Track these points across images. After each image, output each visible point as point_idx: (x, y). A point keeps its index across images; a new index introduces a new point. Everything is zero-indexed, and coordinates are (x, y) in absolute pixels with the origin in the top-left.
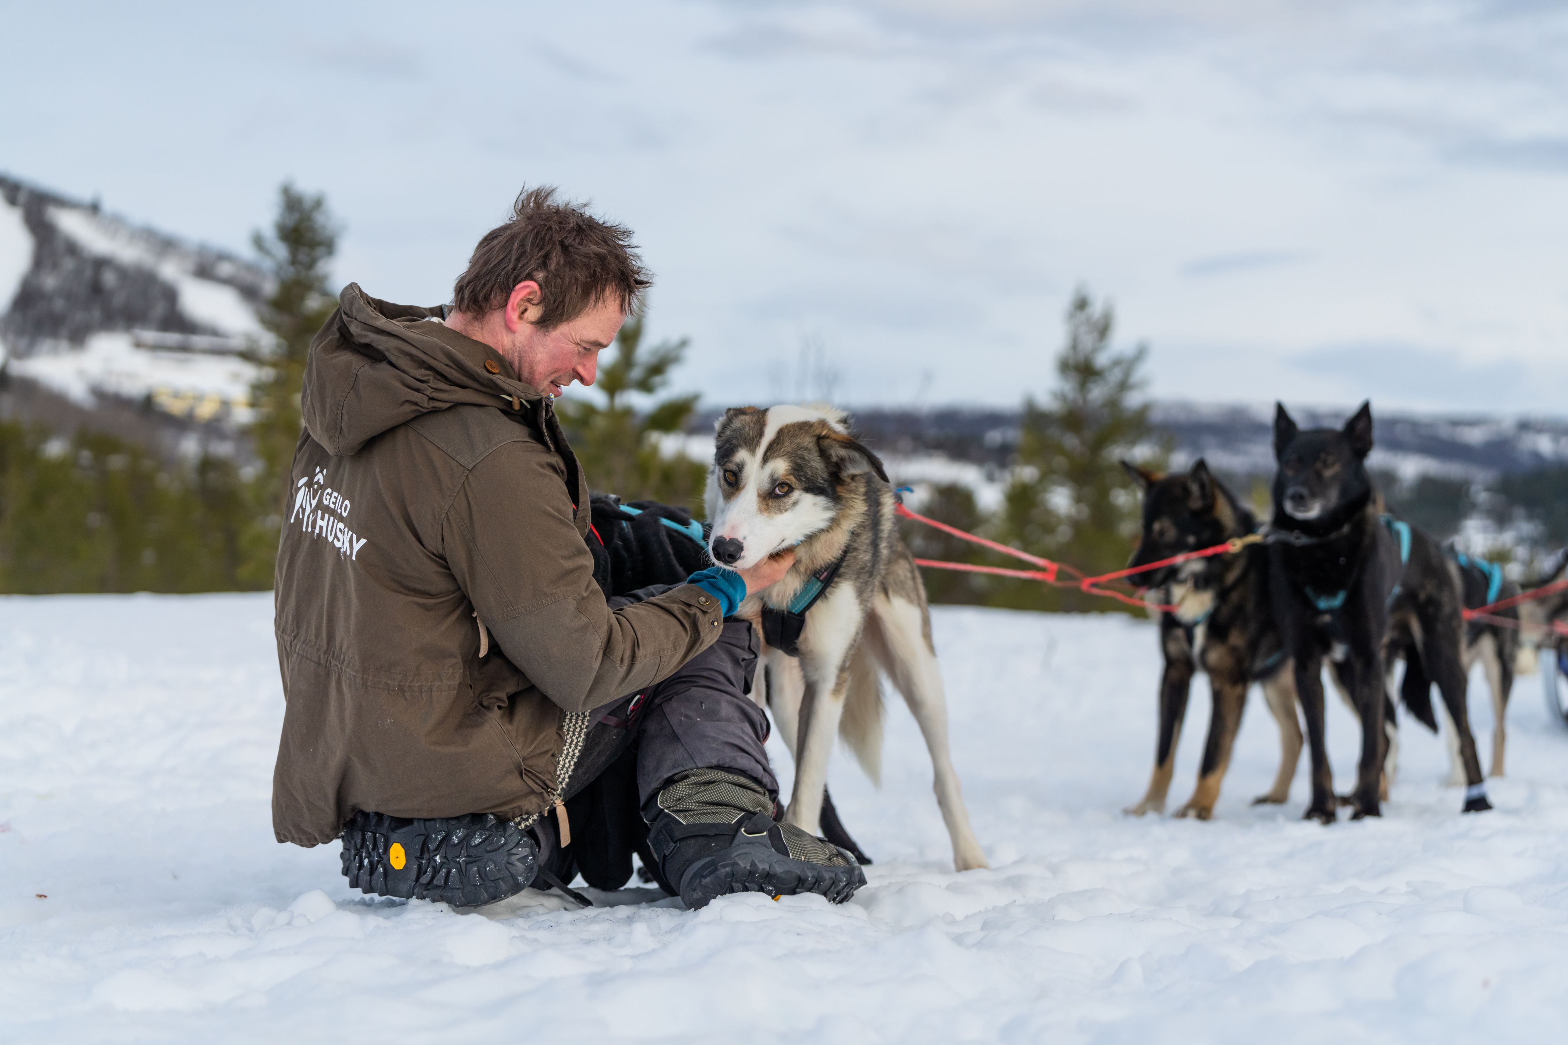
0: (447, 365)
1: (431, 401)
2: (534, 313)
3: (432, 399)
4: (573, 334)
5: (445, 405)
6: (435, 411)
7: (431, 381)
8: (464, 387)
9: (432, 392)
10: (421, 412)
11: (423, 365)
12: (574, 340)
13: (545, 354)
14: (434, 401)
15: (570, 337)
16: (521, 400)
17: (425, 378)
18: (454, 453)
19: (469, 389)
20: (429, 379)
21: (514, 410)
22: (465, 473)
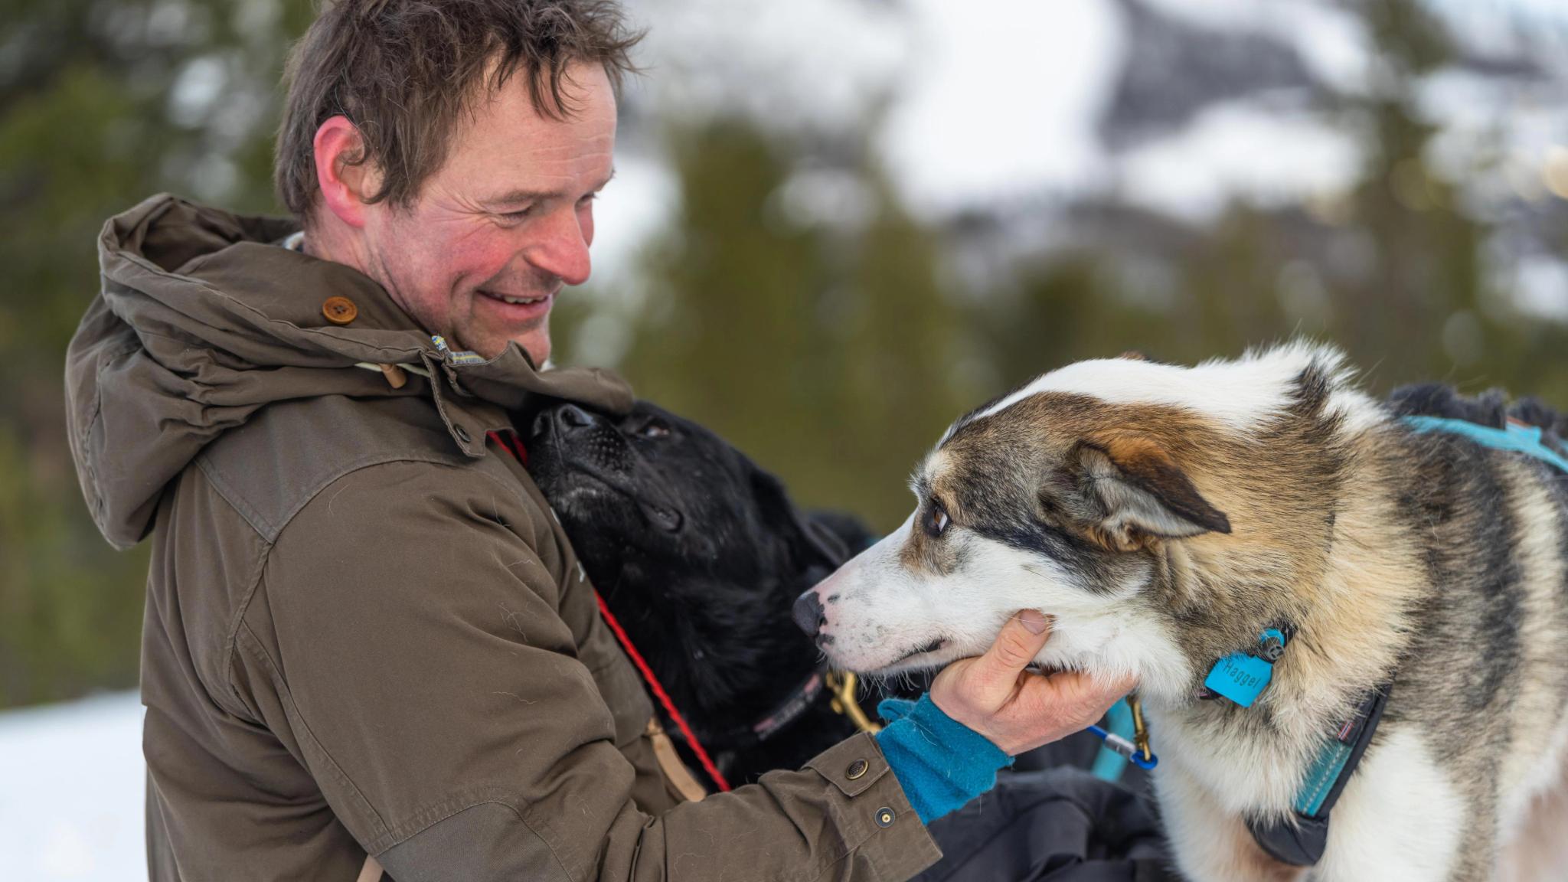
0: (226, 331)
1: (209, 412)
2: (372, 180)
3: (209, 407)
4: (458, 196)
5: (239, 415)
6: (227, 431)
7: (201, 371)
8: (274, 367)
9: (205, 392)
10: (206, 437)
11: (190, 341)
12: (465, 207)
13: (425, 253)
14: (216, 410)
15: (454, 203)
16: (400, 365)
17: (190, 368)
18: (250, 513)
19: (283, 369)
20: (198, 367)
21: (395, 389)
22: (264, 551)
